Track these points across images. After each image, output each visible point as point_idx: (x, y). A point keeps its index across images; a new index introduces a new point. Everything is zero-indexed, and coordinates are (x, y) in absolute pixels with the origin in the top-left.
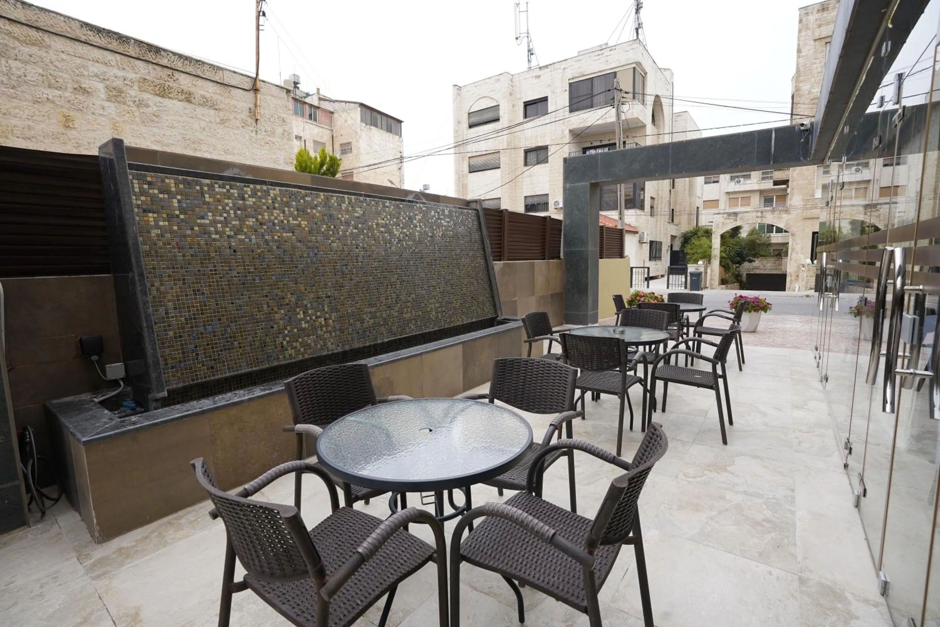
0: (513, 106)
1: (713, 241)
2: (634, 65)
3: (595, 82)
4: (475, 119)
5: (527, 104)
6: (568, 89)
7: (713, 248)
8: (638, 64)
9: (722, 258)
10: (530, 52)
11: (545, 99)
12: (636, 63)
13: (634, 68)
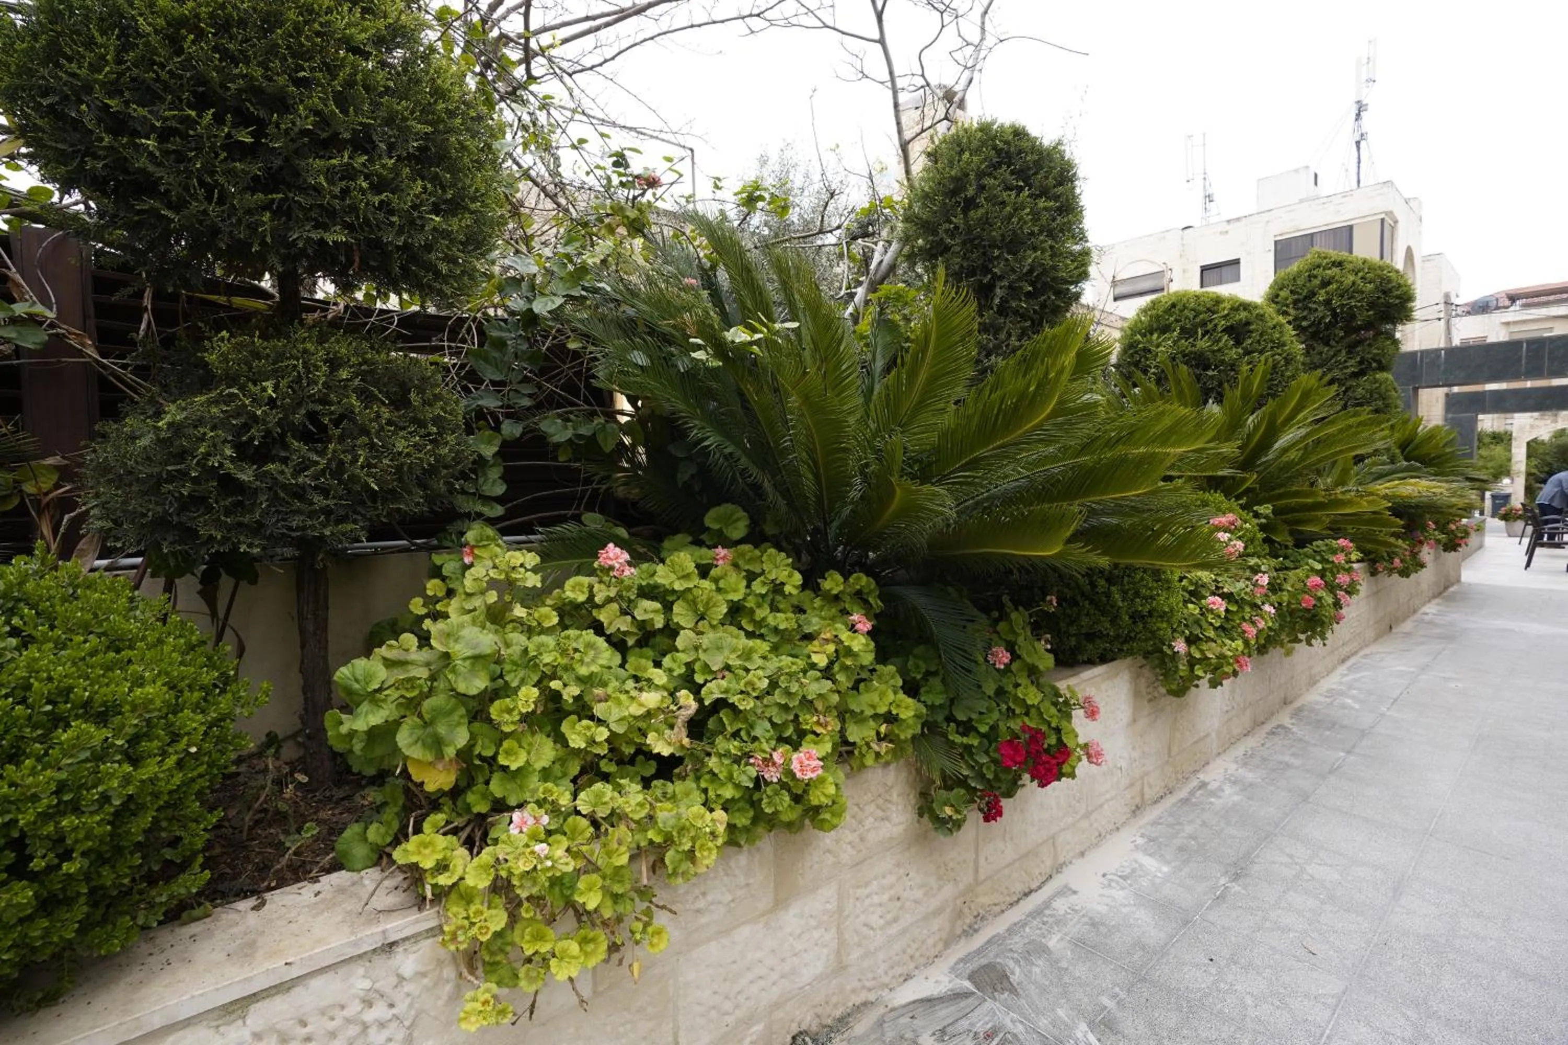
0: (1184, 271)
1: (1513, 451)
2: (1383, 216)
3: (1317, 239)
4: (1121, 290)
5: (1204, 269)
6: (1273, 249)
7: (1513, 460)
8: (1390, 213)
9: (1529, 475)
10: (1209, 198)
11: (1237, 262)
12: (1386, 213)
13: (1383, 220)
